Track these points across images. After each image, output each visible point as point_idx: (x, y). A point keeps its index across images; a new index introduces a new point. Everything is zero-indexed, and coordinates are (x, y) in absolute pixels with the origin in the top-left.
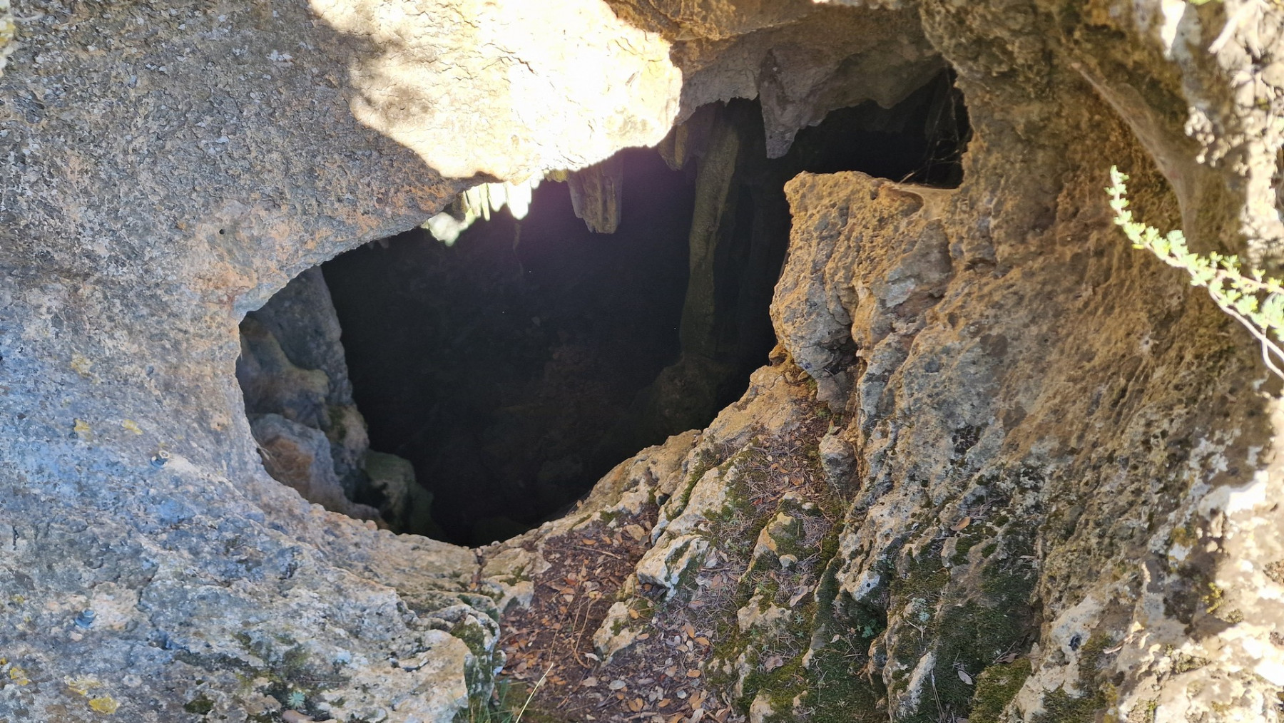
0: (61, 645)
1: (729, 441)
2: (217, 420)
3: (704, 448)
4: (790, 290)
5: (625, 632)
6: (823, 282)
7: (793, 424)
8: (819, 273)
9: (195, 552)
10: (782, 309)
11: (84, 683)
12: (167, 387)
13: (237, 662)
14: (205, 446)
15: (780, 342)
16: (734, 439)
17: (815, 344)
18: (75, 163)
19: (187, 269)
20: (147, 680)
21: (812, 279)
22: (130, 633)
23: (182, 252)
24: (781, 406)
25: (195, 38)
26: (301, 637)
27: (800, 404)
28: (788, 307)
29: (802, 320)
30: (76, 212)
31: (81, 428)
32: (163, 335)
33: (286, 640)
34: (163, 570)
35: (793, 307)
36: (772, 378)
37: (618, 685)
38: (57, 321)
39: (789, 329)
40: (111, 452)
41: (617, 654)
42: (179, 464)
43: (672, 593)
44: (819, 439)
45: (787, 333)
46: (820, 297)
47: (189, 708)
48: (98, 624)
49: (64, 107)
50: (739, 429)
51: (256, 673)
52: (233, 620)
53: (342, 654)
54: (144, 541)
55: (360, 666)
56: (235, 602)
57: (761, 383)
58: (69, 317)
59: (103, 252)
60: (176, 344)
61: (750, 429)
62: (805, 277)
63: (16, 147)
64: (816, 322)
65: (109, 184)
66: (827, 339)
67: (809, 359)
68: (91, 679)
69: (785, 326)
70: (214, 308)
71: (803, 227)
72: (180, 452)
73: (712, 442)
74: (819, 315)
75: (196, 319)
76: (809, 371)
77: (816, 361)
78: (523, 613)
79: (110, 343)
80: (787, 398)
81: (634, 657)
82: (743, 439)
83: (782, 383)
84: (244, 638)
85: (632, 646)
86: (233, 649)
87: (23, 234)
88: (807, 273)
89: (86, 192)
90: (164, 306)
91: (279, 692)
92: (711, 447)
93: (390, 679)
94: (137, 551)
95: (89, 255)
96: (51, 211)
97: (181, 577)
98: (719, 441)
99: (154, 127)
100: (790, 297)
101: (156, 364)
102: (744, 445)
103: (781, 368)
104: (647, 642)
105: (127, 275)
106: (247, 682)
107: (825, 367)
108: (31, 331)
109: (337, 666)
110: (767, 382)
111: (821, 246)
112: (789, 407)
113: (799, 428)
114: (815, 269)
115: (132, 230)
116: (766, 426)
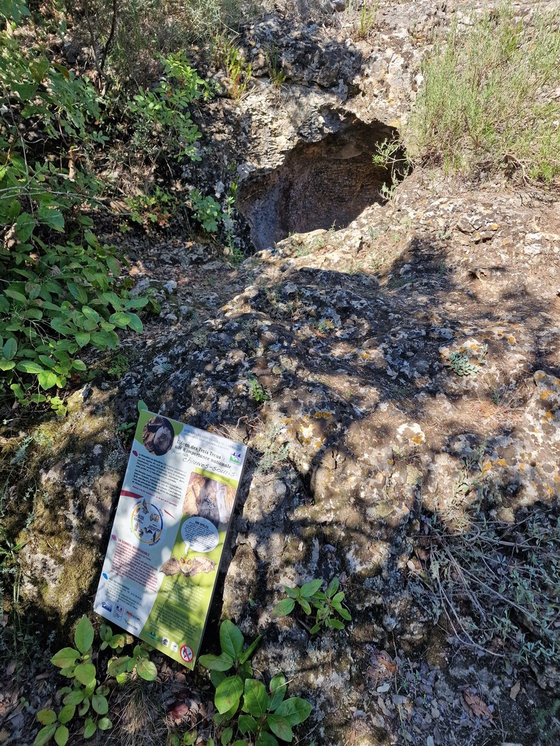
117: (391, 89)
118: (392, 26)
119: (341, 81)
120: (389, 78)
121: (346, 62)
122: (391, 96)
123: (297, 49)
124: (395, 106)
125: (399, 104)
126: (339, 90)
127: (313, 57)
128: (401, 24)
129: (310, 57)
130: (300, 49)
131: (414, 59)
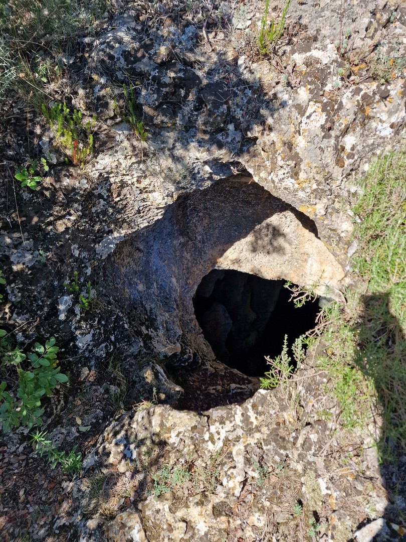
0: (130, 284)
2: (190, 281)
5: (214, 391)
9: (160, 293)
11: (127, 290)
12: (188, 268)
13: (147, 311)
14: (182, 282)
18: (206, 221)
19: (211, 252)
20: (134, 299)
22: (139, 292)
23: (212, 248)
25: (244, 212)
26: (158, 318)
30: (200, 229)
31: (166, 262)
32: (196, 260)
33: (156, 316)
34: (153, 290)
37: (202, 397)
38: (180, 244)
40: (166, 268)
41: (208, 392)
42: (174, 280)
43: (231, 394)
47: (134, 307)
48: (138, 287)
49: (211, 211)
51: (147, 315)
52: (153, 306)
53: (161, 327)
54: (155, 283)
55: (161, 332)
56: (157, 305)
58: (183, 245)
59: (199, 238)
60: (197, 263)
63: (198, 212)
65: (210, 228)
68: (128, 291)
70: (209, 262)
72: (176, 279)
75: (204, 262)
78: (206, 373)
79: (186, 254)
81: (210, 396)
84: (151, 309)
85: (212, 394)
86: (148, 309)
87: (187, 227)
89: (204, 227)
90: (201, 255)
91: (146, 320)
93: (163, 339)
94: (153, 284)
95: (196, 237)
96: (195, 226)
97: (154, 292)
99: (225, 223)
101: (190, 264)
104: (216, 396)
105: (199, 245)
106: (144, 314)
108: (175, 242)
109: (158, 328)
115: (207, 238)
117: (302, 166)
118: (311, 32)
119: (231, 127)
120: (301, 143)
121: (238, 100)
122: (302, 176)
123: (161, 85)
124: (308, 190)
125: (315, 186)
126: (229, 140)
127: (187, 95)
128: (325, 31)
129: (183, 92)
130: (166, 85)
131: (342, 113)
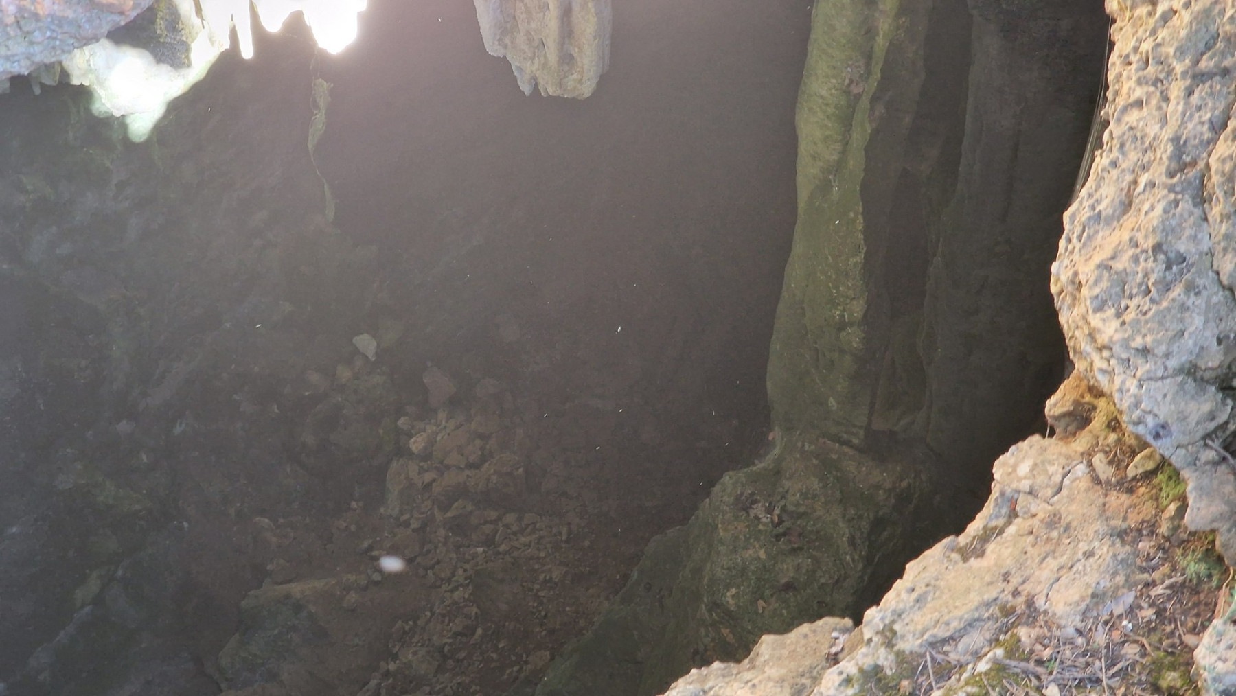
1: (937, 644)
3: (867, 662)
4: (1109, 221)
6: (1202, 199)
7: (1115, 597)
8: (1192, 173)
10: (1087, 271)
15: (1080, 366)
16: (952, 639)
17: (1180, 371)
21: (1171, 189)
24: (1083, 546)
27: (1135, 541)
28: (1104, 267)
29: (1145, 303)
35: (1118, 265)
36: (1055, 470)
39: (1109, 329)
44: (1190, 639)
45: (1102, 339)
46: (1194, 238)
50: (964, 608)
57: (1025, 485)
61: (994, 610)
62: (1152, 185)
64: (1184, 308)
66: (1214, 359)
67: (1165, 411)
69: (1095, 320)
71: (1146, 46)
73: (889, 644)
74: (1191, 288)
76: (1163, 447)
77: (1183, 418)
80: (1099, 526)
82: (975, 639)
83: (1084, 483)
88: (1158, 173)
92: (885, 659)
98: (909, 644)
100: (1109, 240)
102: (978, 656)
103: (1081, 443)
107: (1207, 436)
110: (1041, 479)
111: (1195, 99)
112: (1105, 550)
113: (1131, 611)
114: (1181, 161)
116: (1040, 603)
